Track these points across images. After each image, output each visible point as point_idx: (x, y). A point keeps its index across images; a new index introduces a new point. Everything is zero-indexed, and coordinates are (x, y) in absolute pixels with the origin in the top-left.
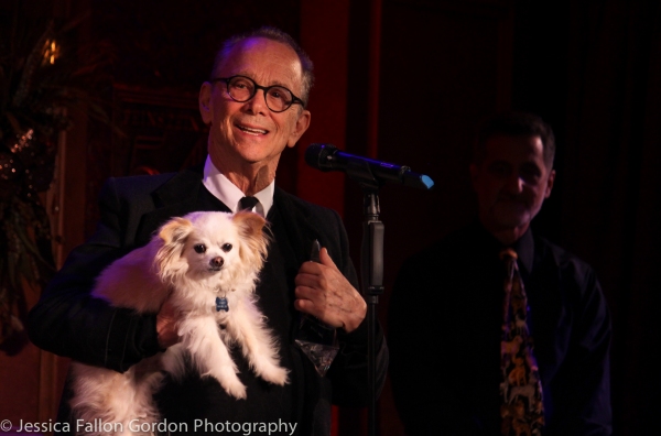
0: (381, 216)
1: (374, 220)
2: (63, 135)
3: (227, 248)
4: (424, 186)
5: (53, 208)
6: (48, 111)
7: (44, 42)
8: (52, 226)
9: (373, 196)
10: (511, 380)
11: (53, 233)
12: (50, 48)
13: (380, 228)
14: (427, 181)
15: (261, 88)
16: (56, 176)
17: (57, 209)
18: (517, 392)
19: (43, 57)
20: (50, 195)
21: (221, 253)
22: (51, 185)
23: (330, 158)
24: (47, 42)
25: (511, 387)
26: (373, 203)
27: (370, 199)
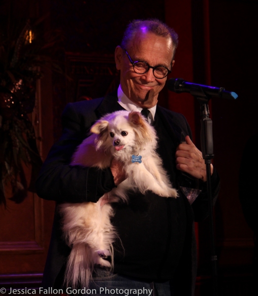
0: (210, 116)
1: (207, 118)
2: (39, 81)
4: (232, 98)
5: (36, 121)
6: (30, 69)
7: (25, 31)
8: (36, 132)
9: (205, 105)
11: (36, 135)
12: (29, 34)
13: (210, 122)
14: (234, 95)
15: (152, 67)
16: (36, 104)
17: (38, 122)
19: (25, 39)
20: (33, 115)
22: (34, 109)
23: (180, 85)
24: (27, 32)
26: (206, 109)
27: (204, 106)
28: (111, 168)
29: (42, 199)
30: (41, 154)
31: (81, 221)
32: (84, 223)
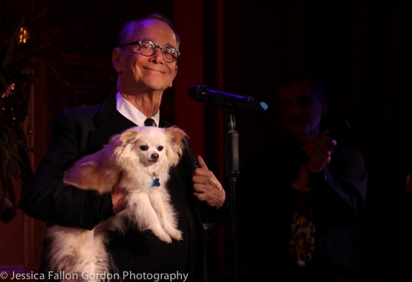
0: (236, 128)
1: (232, 131)
2: (32, 86)
3: (160, 148)
4: (262, 108)
5: (28, 131)
6: (23, 72)
8: (28, 143)
9: (231, 116)
10: (298, 223)
11: (28, 146)
12: (23, 33)
13: (236, 135)
14: (264, 106)
16: (29, 112)
17: (30, 132)
18: (300, 230)
19: (19, 39)
20: (25, 125)
21: (157, 151)
22: (26, 117)
23: (203, 93)
24: (21, 29)
25: (297, 227)
26: (232, 121)
27: (229, 118)
28: (112, 196)
29: (33, 219)
30: (33, 167)
31: (71, 250)
32: (74, 252)
